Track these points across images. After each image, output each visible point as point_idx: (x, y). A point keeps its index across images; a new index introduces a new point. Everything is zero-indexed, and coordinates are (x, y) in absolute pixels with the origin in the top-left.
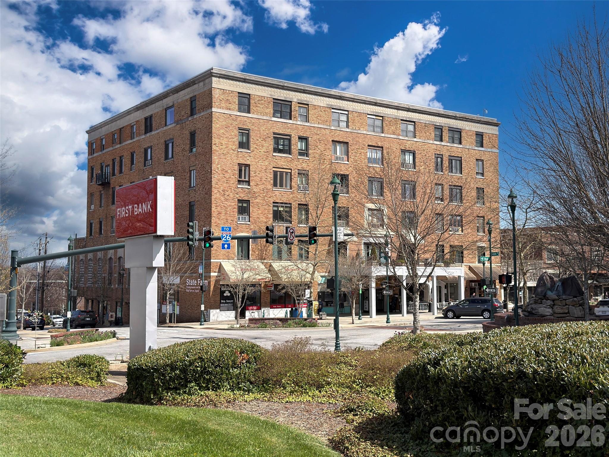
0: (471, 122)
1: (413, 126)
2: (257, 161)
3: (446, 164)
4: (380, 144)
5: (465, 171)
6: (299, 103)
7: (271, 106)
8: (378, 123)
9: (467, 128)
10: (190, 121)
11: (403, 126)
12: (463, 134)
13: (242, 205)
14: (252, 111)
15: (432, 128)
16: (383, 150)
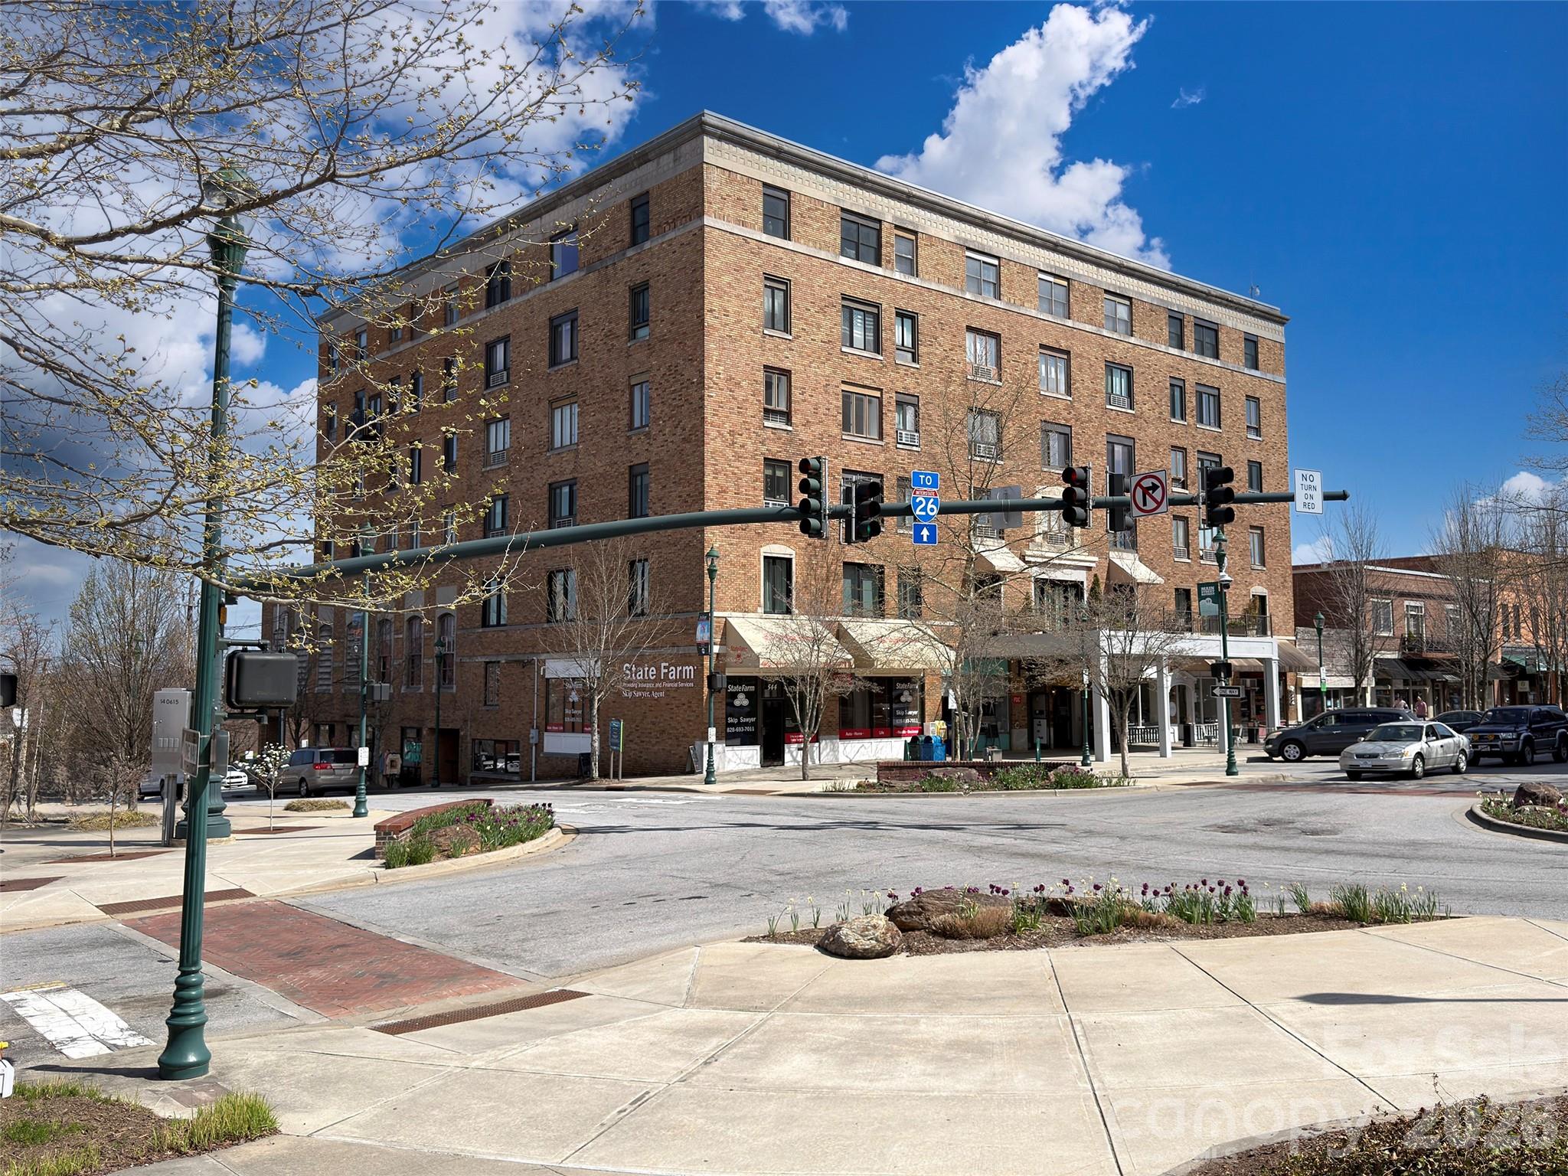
0: (1236, 309)
1: (1126, 308)
2: (806, 362)
3: (1191, 402)
4: (1063, 345)
5: (1226, 421)
6: (897, 227)
7: (836, 226)
8: (1059, 294)
9: (1230, 324)
10: (630, 258)
11: (1105, 305)
12: (1222, 337)
13: (774, 473)
14: (794, 233)
15: (1164, 316)
16: (1068, 361)
